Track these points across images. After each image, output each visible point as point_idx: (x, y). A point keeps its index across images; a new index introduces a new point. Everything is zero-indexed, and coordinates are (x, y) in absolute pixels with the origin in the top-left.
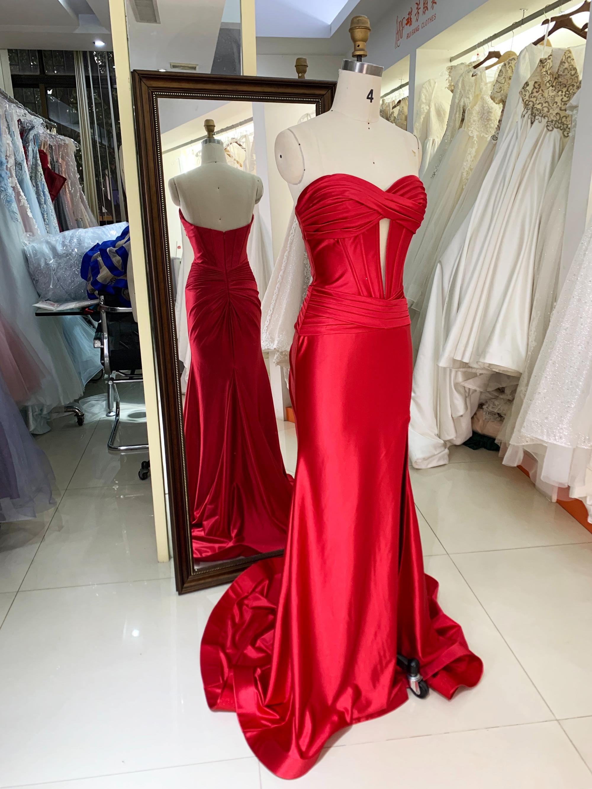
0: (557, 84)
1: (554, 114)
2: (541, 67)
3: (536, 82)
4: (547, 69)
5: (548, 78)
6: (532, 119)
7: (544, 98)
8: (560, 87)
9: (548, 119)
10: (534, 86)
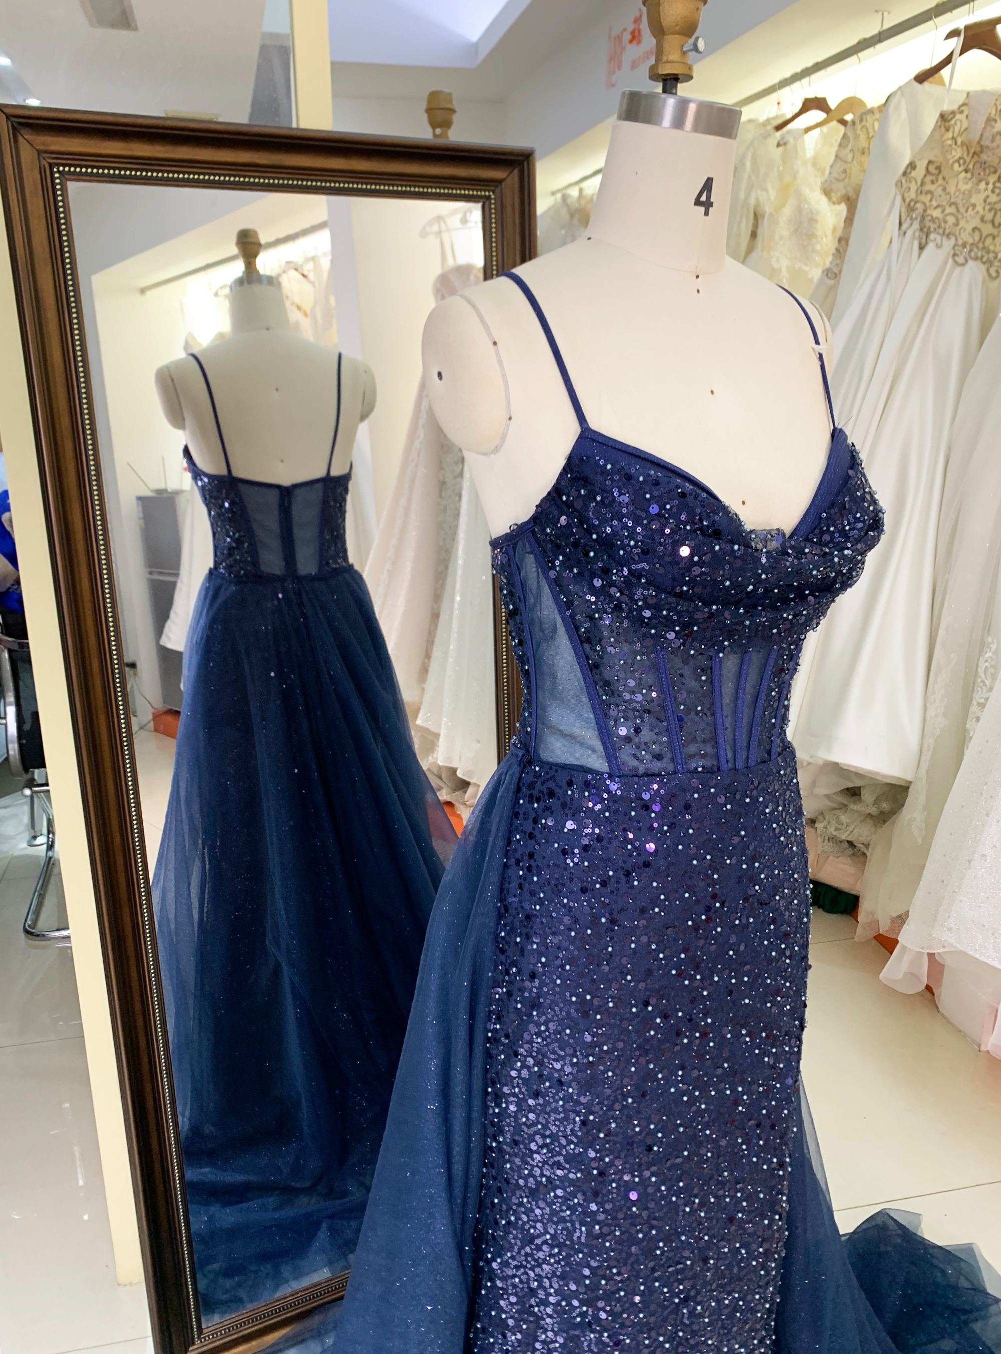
0: (978, 165)
1: (971, 231)
2: (943, 129)
3: (930, 162)
4: (955, 135)
5: (957, 153)
6: (920, 238)
7: (948, 197)
8: (982, 173)
9: (956, 240)
10: (927, 168)
